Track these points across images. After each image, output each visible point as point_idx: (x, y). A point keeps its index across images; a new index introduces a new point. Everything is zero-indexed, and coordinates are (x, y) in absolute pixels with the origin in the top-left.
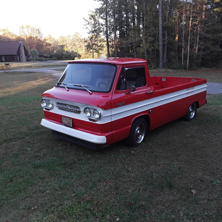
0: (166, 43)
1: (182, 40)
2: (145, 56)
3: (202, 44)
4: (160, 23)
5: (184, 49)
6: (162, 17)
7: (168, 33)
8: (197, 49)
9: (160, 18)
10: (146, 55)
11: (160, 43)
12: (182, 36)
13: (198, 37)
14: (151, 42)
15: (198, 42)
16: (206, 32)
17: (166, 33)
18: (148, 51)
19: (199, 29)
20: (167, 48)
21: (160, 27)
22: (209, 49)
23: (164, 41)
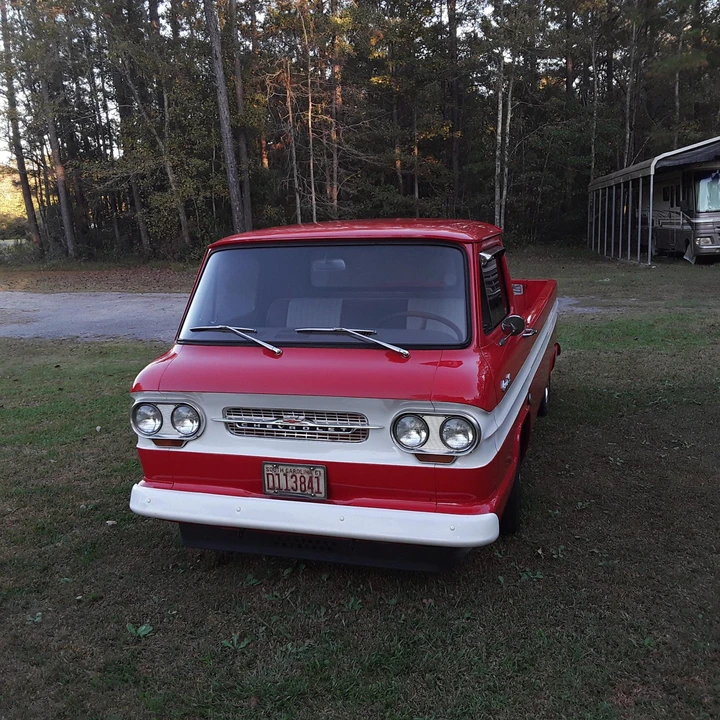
0: (246, 177)
1: (292, 169)
2: (179, 221)
3: (348, 181)
4: (224, 113)
5: (302, 197)
6: (228, 97)
7: (247, 145)
8: (335, 197)
9: (222, 99)
10: (182, 218)
11: (232, 178)
12: (291, 159)
13: (336, 161)
14: (199, 175)
15: (335, 175)
16: (357, 147)
17: (243, 145)
18: (188, 204)
19: (334, 137)
20: (251, 194)
21: (226, 127)
22: (370, 197)
23: (239, 172)
